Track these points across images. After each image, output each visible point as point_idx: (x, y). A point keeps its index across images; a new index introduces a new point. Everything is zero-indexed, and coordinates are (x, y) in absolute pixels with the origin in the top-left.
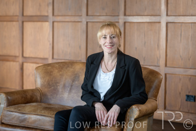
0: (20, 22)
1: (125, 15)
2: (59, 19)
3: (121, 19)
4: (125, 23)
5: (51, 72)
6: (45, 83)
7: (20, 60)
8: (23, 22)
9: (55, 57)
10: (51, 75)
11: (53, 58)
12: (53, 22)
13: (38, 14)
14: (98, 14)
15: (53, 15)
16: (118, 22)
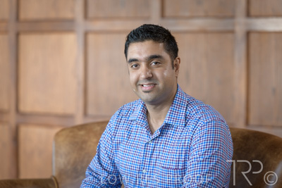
0: (12, 35)
1: (248, 15)
2: (99, 25)
3: (241, 25)
4: (248, 34)
5: (84, 142)
6: (69, 167)
7: (12, 118)
8: (18, 35)
9: (91, 111)
10: (81, 149)
11: (85, 114)
12: (86, 34)
13: (52, 15)
14: (187, 14)
15: (86, 16)
16: (232, 32)
